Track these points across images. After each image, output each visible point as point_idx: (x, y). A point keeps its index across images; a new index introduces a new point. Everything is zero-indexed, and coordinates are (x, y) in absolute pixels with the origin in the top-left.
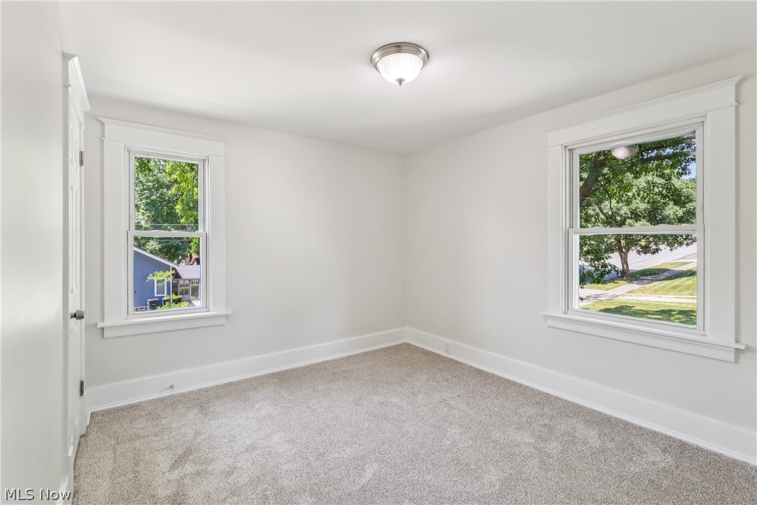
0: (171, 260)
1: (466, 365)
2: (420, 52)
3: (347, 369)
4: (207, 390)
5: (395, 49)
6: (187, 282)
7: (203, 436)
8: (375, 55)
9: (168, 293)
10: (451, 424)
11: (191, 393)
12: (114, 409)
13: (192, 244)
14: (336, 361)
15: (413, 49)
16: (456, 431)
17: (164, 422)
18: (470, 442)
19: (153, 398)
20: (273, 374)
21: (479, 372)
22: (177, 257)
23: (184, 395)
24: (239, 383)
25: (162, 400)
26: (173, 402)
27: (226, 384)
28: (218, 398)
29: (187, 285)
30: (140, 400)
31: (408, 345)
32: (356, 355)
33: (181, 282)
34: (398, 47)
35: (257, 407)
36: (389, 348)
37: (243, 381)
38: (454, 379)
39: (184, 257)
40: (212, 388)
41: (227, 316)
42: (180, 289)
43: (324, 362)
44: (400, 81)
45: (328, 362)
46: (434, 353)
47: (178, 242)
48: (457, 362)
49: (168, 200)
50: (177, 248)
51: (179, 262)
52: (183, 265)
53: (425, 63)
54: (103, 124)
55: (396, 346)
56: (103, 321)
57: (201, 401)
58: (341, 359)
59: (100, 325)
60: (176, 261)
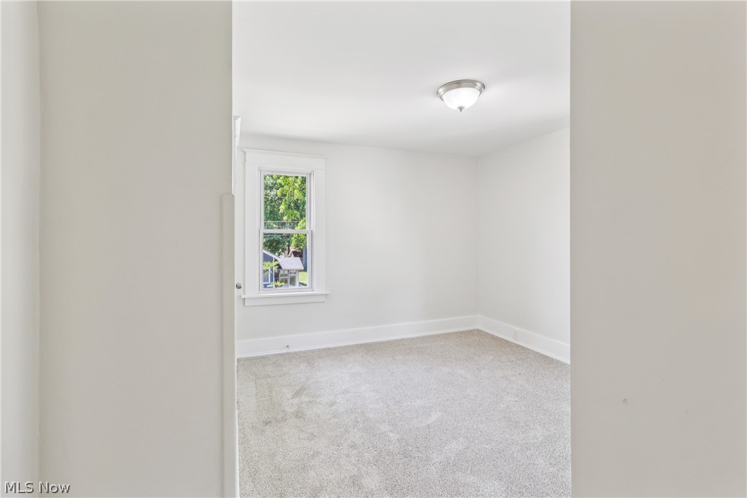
0: (273, 252)
1: (533, 351)
2: (476, 85)
3: (422, 346)
4: (312, 351)
5: (455, 85)
6: (286, 272)
7: (312, 380)
8: (441, 90)
9: (272, 281)
10: (508, 393)
11: (301, 352)
12: (251, 358)
13: (293, 238)
14: (412, 339)
15: (471, 84)
16: (512, 399)
17: (284, 369)
18: (523, 408)
19: (275, 353)
20: (361, 345)
21: (544, 357)
22: (278, 249)
23: (296, 353)
24: (335, 349)
25: (282, 355)
26: (290, 357)
27: (326, 349)
28: (320, 357)
29: (286, 275)
30: (268, 354)
31: (479, 331)
32: (430, 336)
33: (281, 272)
34: (458, 84)
35: (349, 366)
36: (462, 332)
37: (338, 348)
38: (518, 361)
39: (284, 250)
40: (316, 350)
41: (326, 295)
42: (280, 278)
43: (403, 339)
44: (461, 109)
45: (407, 339)
46: (503, 339)
47: (279, 237)
48: (523, 348)
49: (271, 200)
50: (278, 242)
51: (279, 254)
52: (282, 256)
53: (481, 91)
54: (245, 153)
55: (467, 331)
56: (245, 294)
57: (310, 358)
58: (417, 338)
59: (243, 297)
60: (277, 254)
